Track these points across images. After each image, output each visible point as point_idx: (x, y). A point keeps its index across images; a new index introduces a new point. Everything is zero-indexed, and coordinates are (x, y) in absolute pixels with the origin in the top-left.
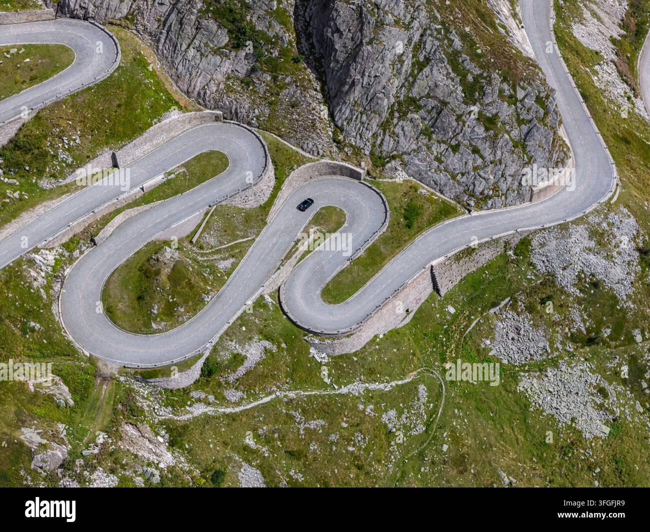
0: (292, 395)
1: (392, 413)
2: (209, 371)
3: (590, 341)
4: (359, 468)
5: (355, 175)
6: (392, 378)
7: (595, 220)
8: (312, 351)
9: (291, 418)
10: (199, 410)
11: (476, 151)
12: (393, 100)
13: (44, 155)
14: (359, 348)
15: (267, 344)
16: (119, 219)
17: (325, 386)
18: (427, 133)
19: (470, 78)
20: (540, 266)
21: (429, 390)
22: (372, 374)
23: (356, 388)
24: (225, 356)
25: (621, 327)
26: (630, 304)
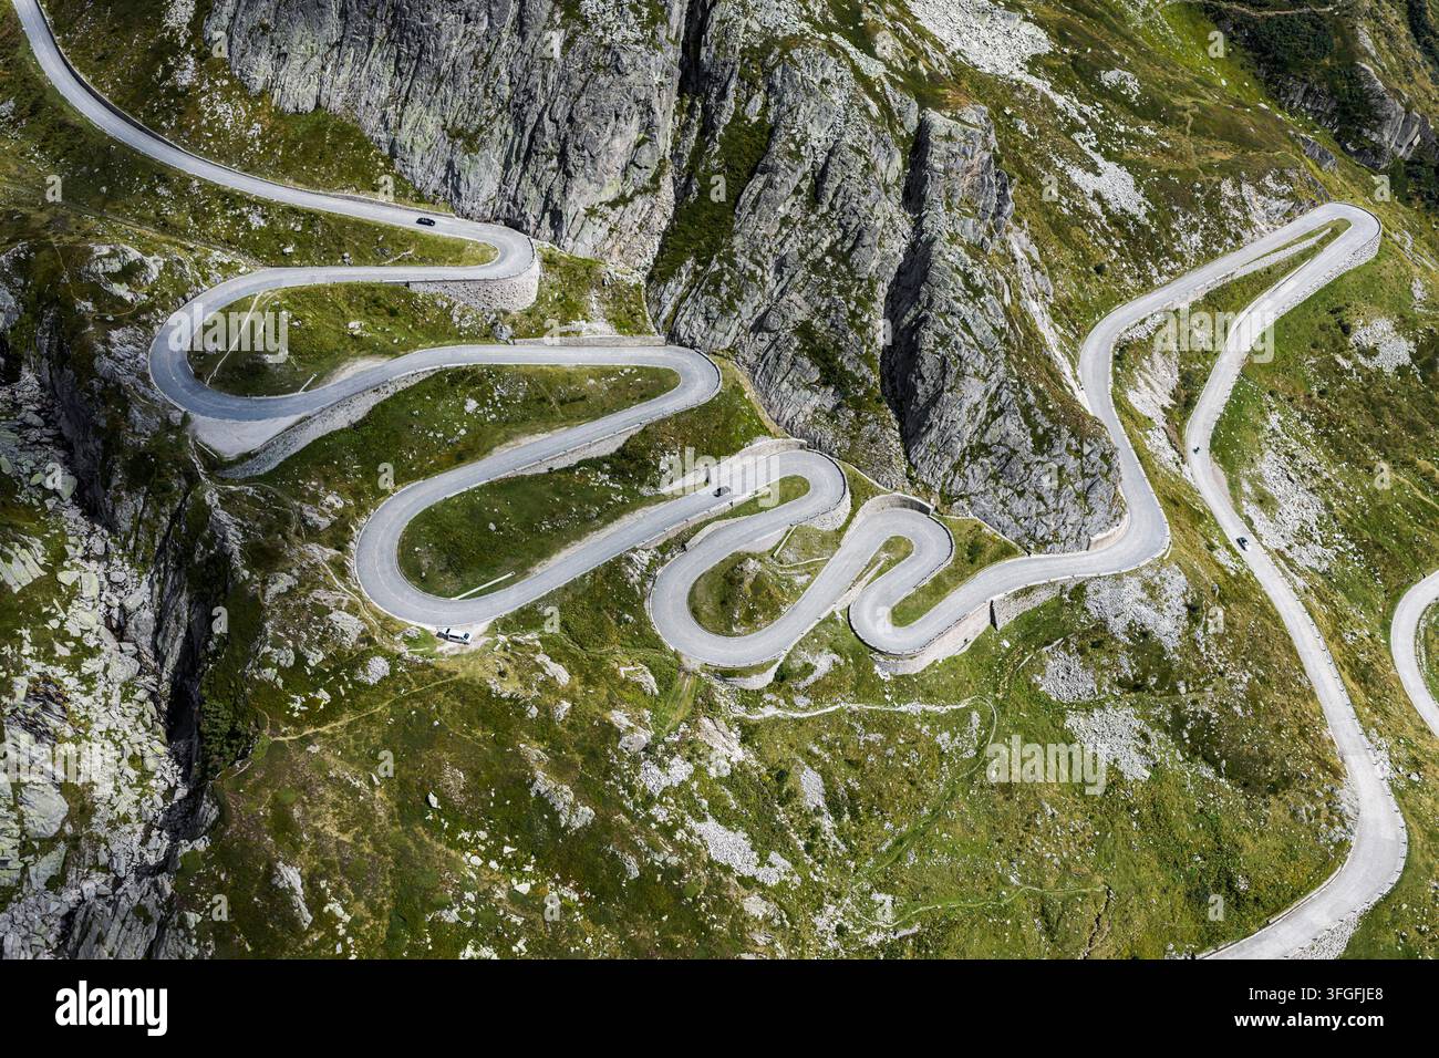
0: (855, 707)
1: (946, 735)
2: (782, 676)
3: (1137, 688)
5: (924, 510)
6: (948, 702)
7: (1148, 573)
8: (877, 668)
9: (853, 728)
10: (770, 712)
11: (1040, 498)
12: (965, 444)
13: (648, 465)
14: (919, 670)
15: (836, 657)
17: (886, 703)
18: (995, 477)
19: (1040, 431)
20: (1093, 612)
21: (982, 717)
22: (929, 695)
23: (913, 707)
24: (797, 664)
25: (1167, 677)
26: (1176, 656)
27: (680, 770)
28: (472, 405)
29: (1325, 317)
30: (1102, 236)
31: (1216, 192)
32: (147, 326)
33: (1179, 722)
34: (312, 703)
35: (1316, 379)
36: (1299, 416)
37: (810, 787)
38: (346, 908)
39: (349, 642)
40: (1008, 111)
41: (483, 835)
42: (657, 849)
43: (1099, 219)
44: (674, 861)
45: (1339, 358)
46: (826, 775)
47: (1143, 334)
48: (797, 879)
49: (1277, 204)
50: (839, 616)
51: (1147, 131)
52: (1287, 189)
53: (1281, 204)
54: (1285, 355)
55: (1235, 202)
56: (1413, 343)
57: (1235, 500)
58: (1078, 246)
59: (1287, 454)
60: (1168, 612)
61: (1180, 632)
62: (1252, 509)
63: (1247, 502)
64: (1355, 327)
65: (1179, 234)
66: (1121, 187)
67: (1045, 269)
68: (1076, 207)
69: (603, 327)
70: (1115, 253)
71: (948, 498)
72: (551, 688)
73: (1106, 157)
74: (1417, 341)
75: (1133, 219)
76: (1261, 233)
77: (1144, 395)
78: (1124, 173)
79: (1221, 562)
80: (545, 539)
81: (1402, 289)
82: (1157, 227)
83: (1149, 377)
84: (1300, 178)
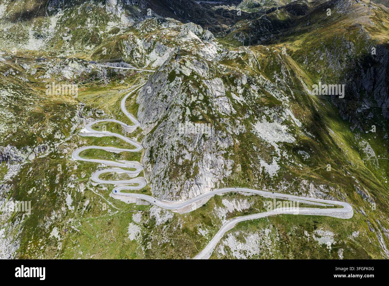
0: (102, 197)
1: (110, 210)
2: (98, 186)
3: (145, 226)
4: (99, 213)
6: (116, 207)
7: (164, 210)
8: (110, 194)
9: (99, 199)
10: (92, 189)
11: (159, 188)
13: (120, 157)
14: (116, 199)
15: (107, 189)
16: (117, 168)
17: (107, 199)
18: (157, 181)
20: (150, 210)
21: (118, 212)
22: (114, 204)
23: (110, 203)
24: (101, 186)
25: (151, 228)
26: (156, 227)
27: (73, 186)
28: (113, 141)
29: (311, 222)
30: (257, 175)
31: (300, 181)
32: (95, 119)
33: (147, 236)
34: (54, 156)
35: (293, 232)
36: (278, 235)
37: (87, 202)
38: (31, 175)
39: (63, 153)
40: (253, 144)
41: (48, 177)
42: (59, 191)
43: (259, 172)
44: (60, 194)
45: (306, 233)
46: (90, 202)
47: (246, 194)
48: (73, 212)
49: (320, 192)
50: (115, 186)
51: (300, 165)
52: (327, 191)
53: (322, 193)
54: (288, 222)
55: (305, 186)
56: (336, 242)
57: (229, 232)
58: (247, 173)
59: (262, 238)
60: (162, 219)
61: (161, 223)
62: (232, 237)
63: (233, 235)
64: (319, 229)
65: (281, 184)
66: (273, 169)
67: (231, 171)
68: (255, 167)
69: (136, 139)
70: (257, 179)
71: (151, 183)
72: (72, 168)
73: (278, 164)
74: (338, 242)
75: (269, 175)
76: (310, 197)
77: (231, 204)
78: (278, 168)
79: (199, 230)
80: (98, 158)
81: (348, 230)
82: (274, 180)
83: (238, 203)
84: (335, 191)
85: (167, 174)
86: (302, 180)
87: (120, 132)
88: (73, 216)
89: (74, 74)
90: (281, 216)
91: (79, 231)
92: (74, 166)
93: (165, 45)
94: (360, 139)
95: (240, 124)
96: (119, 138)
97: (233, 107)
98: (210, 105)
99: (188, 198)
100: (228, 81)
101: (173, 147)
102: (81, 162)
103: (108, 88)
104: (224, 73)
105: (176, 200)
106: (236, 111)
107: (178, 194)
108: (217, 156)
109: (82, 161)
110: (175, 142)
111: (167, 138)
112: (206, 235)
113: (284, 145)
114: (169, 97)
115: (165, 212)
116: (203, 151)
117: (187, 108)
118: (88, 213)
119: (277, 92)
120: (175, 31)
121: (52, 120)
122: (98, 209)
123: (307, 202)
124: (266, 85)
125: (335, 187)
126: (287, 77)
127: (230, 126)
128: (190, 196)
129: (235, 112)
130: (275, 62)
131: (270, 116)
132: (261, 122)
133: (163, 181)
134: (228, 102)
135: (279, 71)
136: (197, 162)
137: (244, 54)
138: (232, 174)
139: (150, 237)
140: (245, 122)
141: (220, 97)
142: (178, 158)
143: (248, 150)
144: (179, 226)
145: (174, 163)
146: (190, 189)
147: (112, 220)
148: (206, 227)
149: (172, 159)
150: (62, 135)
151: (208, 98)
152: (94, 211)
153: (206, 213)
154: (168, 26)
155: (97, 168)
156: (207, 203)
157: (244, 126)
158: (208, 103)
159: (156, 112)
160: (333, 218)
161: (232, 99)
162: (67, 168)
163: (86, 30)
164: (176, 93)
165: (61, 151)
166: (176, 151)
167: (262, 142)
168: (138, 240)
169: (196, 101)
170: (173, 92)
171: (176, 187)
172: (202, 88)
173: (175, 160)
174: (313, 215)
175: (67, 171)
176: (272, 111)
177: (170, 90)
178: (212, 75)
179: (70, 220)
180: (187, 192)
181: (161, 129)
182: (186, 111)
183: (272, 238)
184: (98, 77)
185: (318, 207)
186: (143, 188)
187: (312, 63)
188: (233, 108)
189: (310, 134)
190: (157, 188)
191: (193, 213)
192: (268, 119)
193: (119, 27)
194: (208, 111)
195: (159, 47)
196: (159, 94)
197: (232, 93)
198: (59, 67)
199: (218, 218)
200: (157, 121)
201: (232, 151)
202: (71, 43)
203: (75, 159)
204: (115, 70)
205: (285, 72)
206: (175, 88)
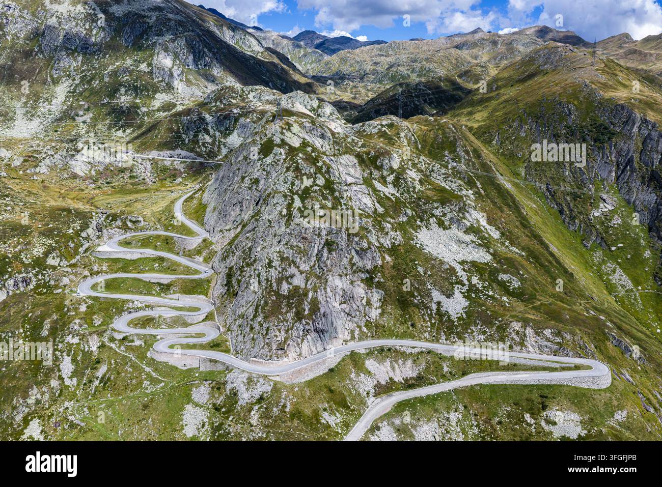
0: (133, 359)
1: (149, 383)
2: (124, 339)
3: (216, 409)
4: (126, 388)
5: (219, 330)
6: (160, 375)
8: (149, 352)
9: (127, 364)
10: (113, 346)
11: (244, 337)
13: (169, 289)
14: (160, 361)
15: (143, 344)
16: (163, 308)
17: (142, 363)
18: (240, 326)
20: (227, 378)
21: (164, 386)
22: (156, 370)
23: (148, 369)
24: (131, 338)
25: (228, 412)
26: (239, 408)
27: (76, 340)
28: (157, 265)
29: (535, 396)
30: (428, 316)
31: (507, 325)
32: (126, 231)
33: (219, 427)
34: (42, 291)
35: (502, 416)
36: (475, 423)
37: (102, 370)
39: (61, 284)
40: (417, 262)
41: (28, 327)
43: (431, 310)
45: (528, 417)
46: (109, 370)
47: (409, 351)
48: (73, 389)
49: (546, 343)
50: (159, 337)
51: (505, 299)
52: (558, 340)
53: (549, 344)
54: (491, 398)
55: (518, 333)
56: (586, 432)
57: (381, 419)
58: (409, 313)
59: (446, 430)
60: (250, 392)
61: (249, 401)
62: (388, 428)
63: (388, 424)
64: (552, 409)
65: (473, 332)
66: (456, 305)
67: (379, 311)
68: (422, 302)
69: (201, 259)
70: (429, 324)
71: (229, 330)
72: (76, 309)
73: (465, 297)
74: (589, 432)
75: (449, 316)
76: (529, 352)
77: (382, 367)
78: (465, 303)
79: (323, 415)
80: (127, 291)
81: (606, 409)
82: (460, 324)
83: (396, 366)
84: (573, 340)
85: (260, 310)
86: (511, 322)
87: (171, 250)
88: (73, 397)
89: (92, 167)
90: (478, 388)
91: (83, 424)
92: (80, 304)
93: (254, 122)
94: (603, 260)
95: (392, 229)
96: (168, 259)
97: (378, 202)
98: (337, 194)
99: (300, 355)
100: (367, 162)
101: (271, 262)
102: (95, 299)
103: (153, 189)
104: (359, 150)
105: (278, 358)
106: (383, 209)
107: (281, 347)
108: (352, 283)
109: (97, 297)
110: (275, 254)
111: (259, 249)
112: (336, 424)
113: (473, 266)
114: (262, 182)
115: (255, 379)
116: (327, 271)
117: (296, 197)
118: (104, 390)
119: (452, 182)
120: (272, 104)
121: (44, 235)
122: (125, 380)
123: (524, 362)
124: (433, 171)
125: (573, 334)
126: (468, 160)
127: (374, 232)
128: (303, 352)
129: (381, 210)
130: (446, 137)
131: (443, 218)
132: (428, 230)
133: (252, 323)
134: (369, 194)
135: (453, 151)
136: (316, 291)
137: (391, 126)
138: (382, 315)
139: (226, 429)
140: (401, 227)
141: (353, 185)
142: (279, 281)
143: (409, 274)
144: (284, 406)
145: (273, 291)
146: (303, 340)
147: (152, 401)
148: (336, 410)
149: (269, 283)
150: (61, 260)
151: (333, 183)
152: (115, 385)
153: (336, 385)
154: (260, 98)
155: (125, 308)
156: (336, 366)
157: (398, 233)
158: (332, 191)
159: (238, 209)
160: (576, 388)
161: (375, 191)
162: (66, 309)
163: (118, 105)
164: (274, 175)
165: (58, 281)
166: (276, 269)
167: (432, 259)
168: (202, 436)
169: (311, 186)
170: (268, 173)
171: (278, 333)
172: (322, 167)
173: (275, 285)
174: (538, 383)
175: (67, 314)
176: (447, 210)
177: (264, 170)
178: (339, 150)
179: (67, 404)
180: (298, 345)
181: (248, 235)
182: (293, 202)
183: (464, 429)
184: (135, 174)
185: (545, 369)
186: (213, 340)
187: (507, 142)
188: (377, 204)
189: (517, 251)
190: (240, 338)
191: (310, 383)
192: (441, 224)
193: (174, 101)
194: (333, 203)
195: (244, 126)
196: (243, 178)
197: (374, 181)
198: (65, 154)
199: (359, 394)
200: (240, 224)
201: (379, 274)
202: (89, 126)
203: (82, 294)
204: (165, 162)
205: (464, 151)
206: (273, 165)
